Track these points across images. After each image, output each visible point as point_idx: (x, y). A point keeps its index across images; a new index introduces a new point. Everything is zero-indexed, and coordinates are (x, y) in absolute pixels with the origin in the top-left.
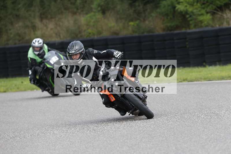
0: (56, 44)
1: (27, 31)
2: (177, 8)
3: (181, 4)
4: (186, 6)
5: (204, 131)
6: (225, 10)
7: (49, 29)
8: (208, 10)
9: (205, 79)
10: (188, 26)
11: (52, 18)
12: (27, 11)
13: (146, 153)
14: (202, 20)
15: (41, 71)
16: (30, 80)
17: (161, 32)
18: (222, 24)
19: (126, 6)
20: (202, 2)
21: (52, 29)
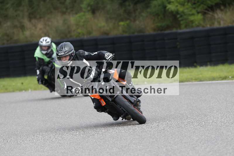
1: (15, 31)
2: (167, 8)
3: (172, 3)
4: (177, 6)
5: (194, 132)
6: (216, 10)
7: (38, 29)
8: (199, 10)
9: (196, 80)
10: (179, 26)
11: (40, 18)
12: (16, 11)
13: (136, 155)
15: (49, 71)
16: (38, 81)
17: (152, 32)
18: (213, 24)
19: (116, 5)
20: (193, 2)
21: (41, 29)
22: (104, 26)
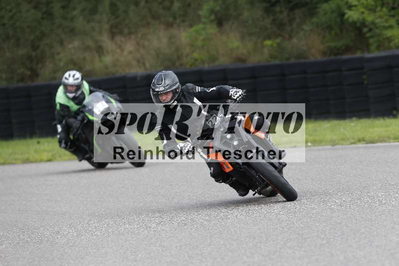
0: (139, 79)
1: (87, 55)
2: (346, 16)
3: (354, 8)
4: (363, 13)
5: (393, 228)
7: (125, 53)
10: (367, 47)
11: (130, 33)
12: (88, 21)
14: (391, 36)
16: (60, 142)
17: (319, 58)
19: (258, 12)
20: (391, 5)
21: (130, 52)
22: (238, 48)
